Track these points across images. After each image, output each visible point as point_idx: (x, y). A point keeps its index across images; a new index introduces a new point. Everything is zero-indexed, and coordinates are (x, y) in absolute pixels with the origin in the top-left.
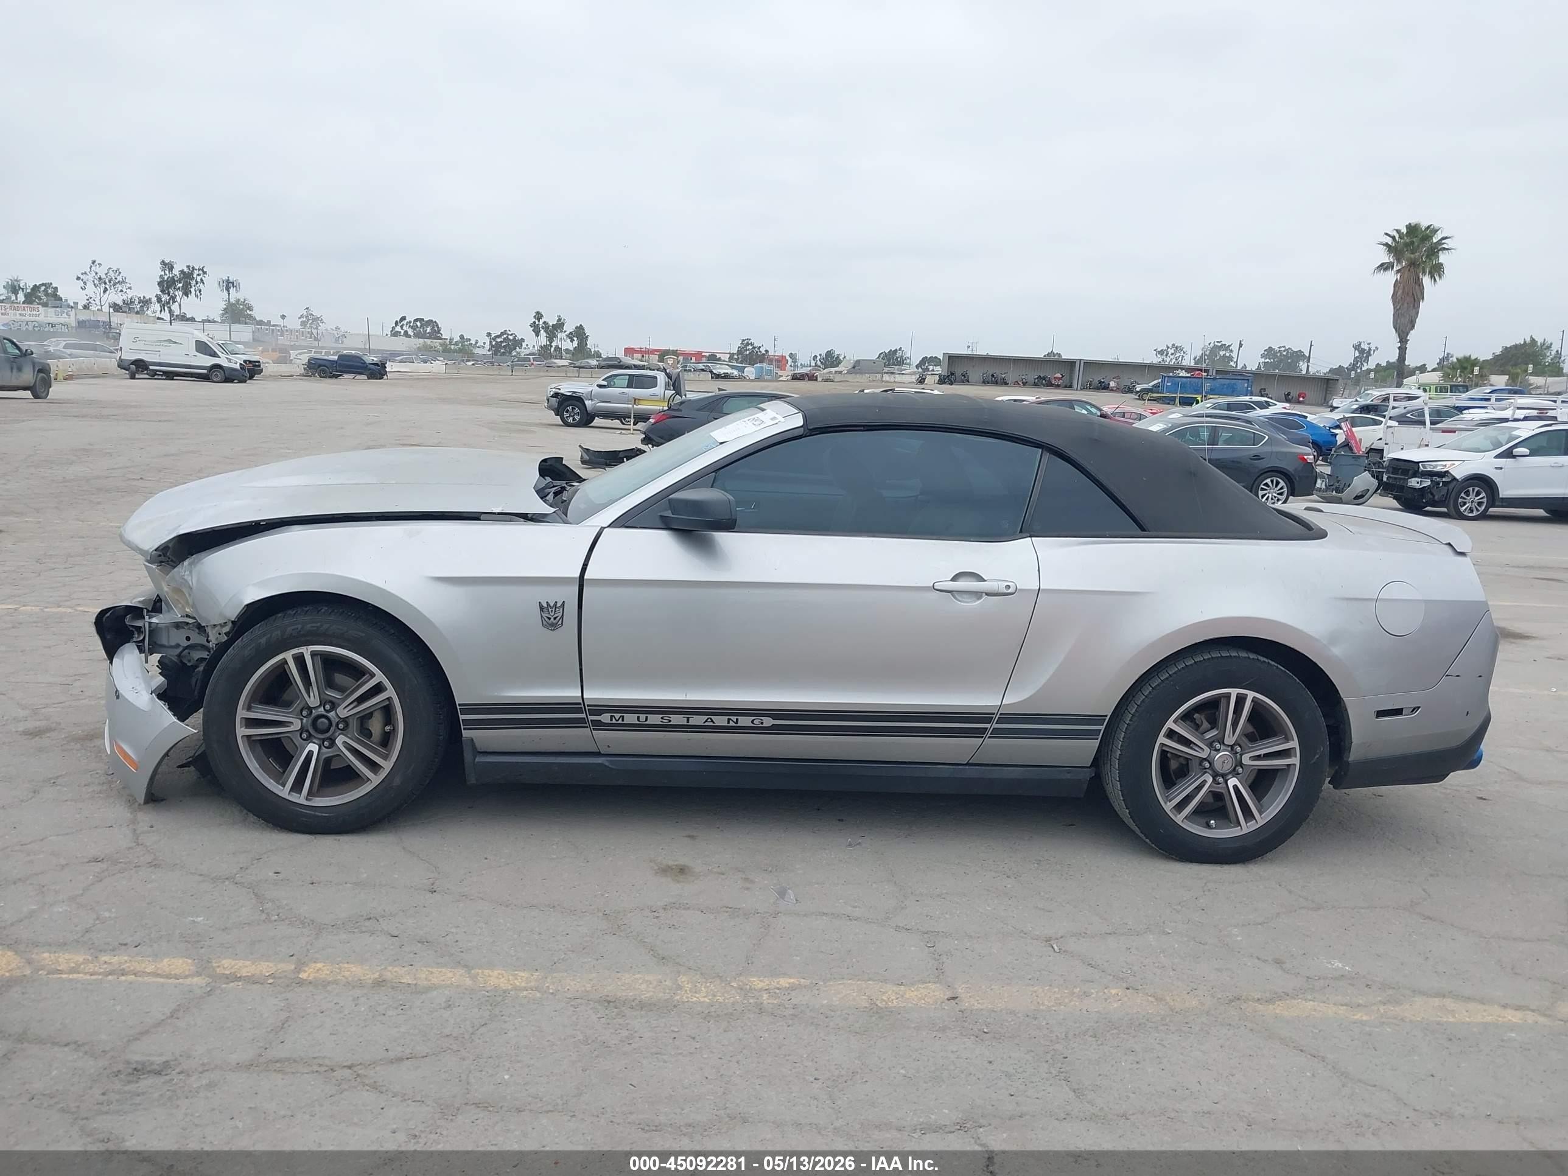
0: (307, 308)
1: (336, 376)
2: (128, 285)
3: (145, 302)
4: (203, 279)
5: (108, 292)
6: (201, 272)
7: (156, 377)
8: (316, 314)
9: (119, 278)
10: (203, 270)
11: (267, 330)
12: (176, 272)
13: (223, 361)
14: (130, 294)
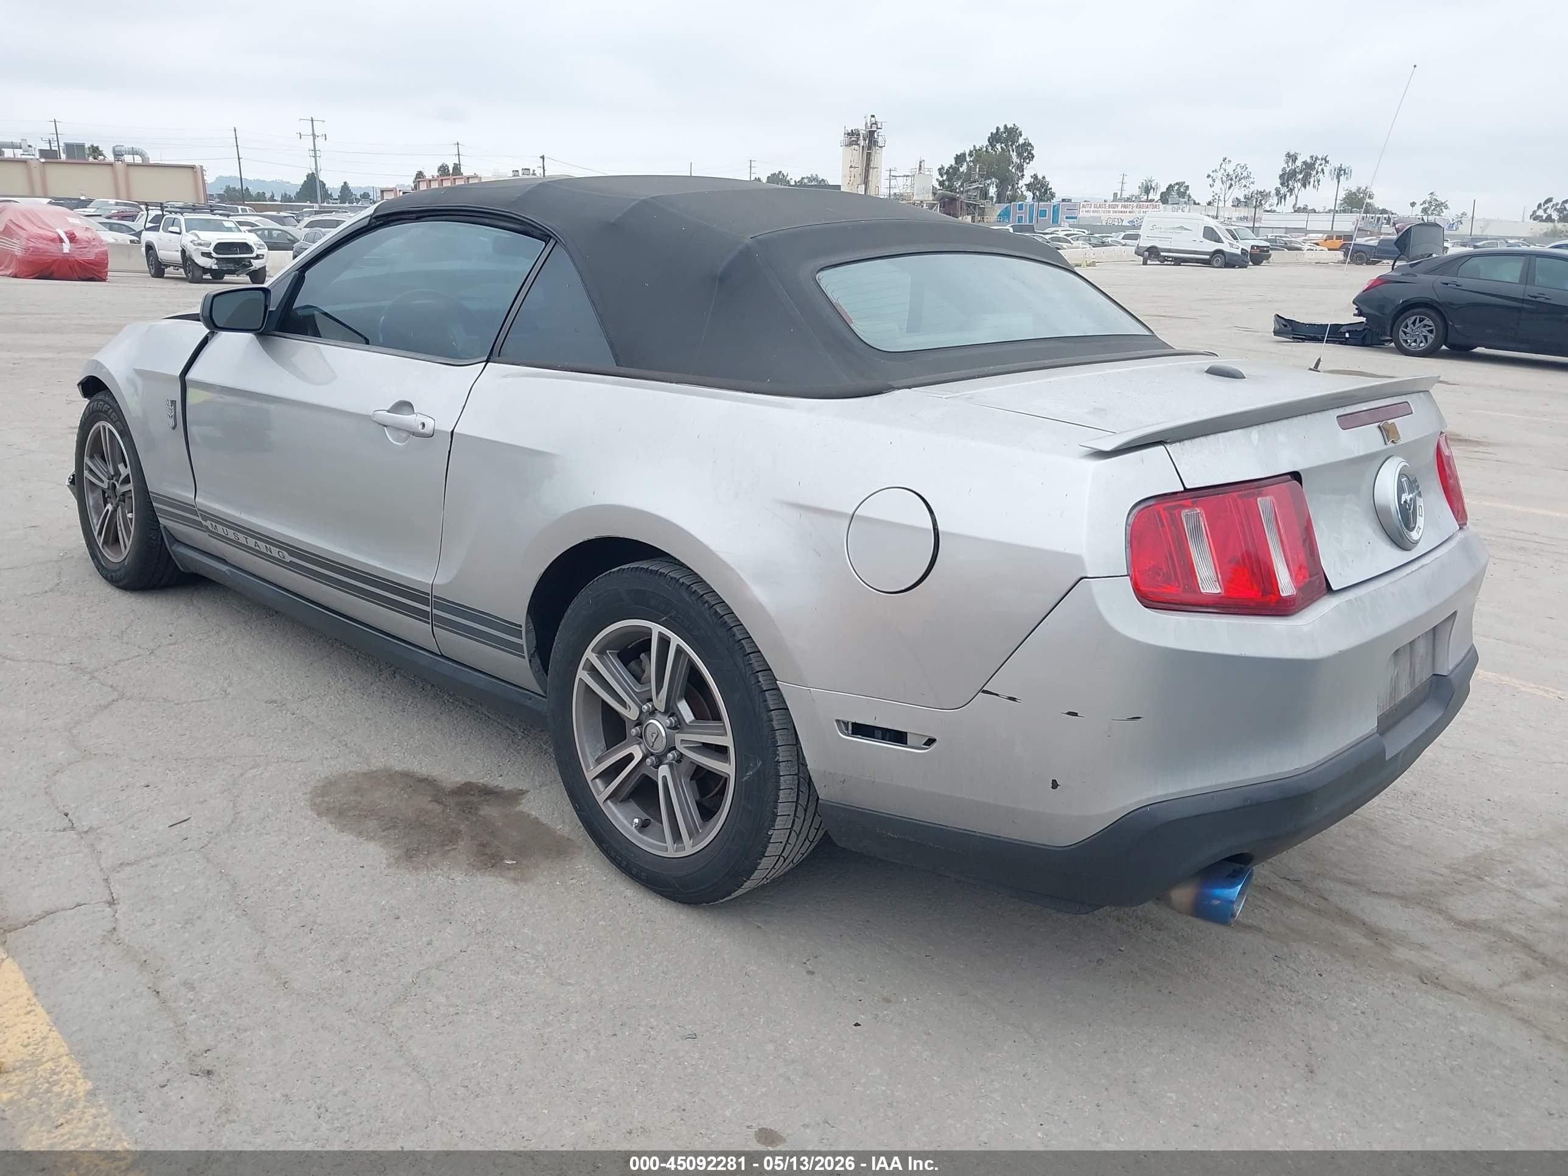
0: (1431, 194)
1: (1374, 263)
2: (1252, 180)
3: (1264, 195)
4: (1325, 168)
5: (1232, 188)
6: (1323, 161)
7: (1166, 263)
8: (1441, 199)
9: (1245, 174)
10: (1325, 159)
11: (1372, 218)
12: (1299, 163)
13: (1225, 247)
14: (1253, 188)
